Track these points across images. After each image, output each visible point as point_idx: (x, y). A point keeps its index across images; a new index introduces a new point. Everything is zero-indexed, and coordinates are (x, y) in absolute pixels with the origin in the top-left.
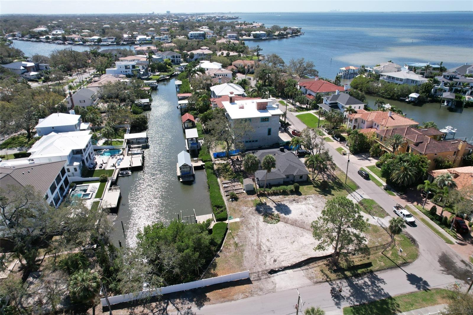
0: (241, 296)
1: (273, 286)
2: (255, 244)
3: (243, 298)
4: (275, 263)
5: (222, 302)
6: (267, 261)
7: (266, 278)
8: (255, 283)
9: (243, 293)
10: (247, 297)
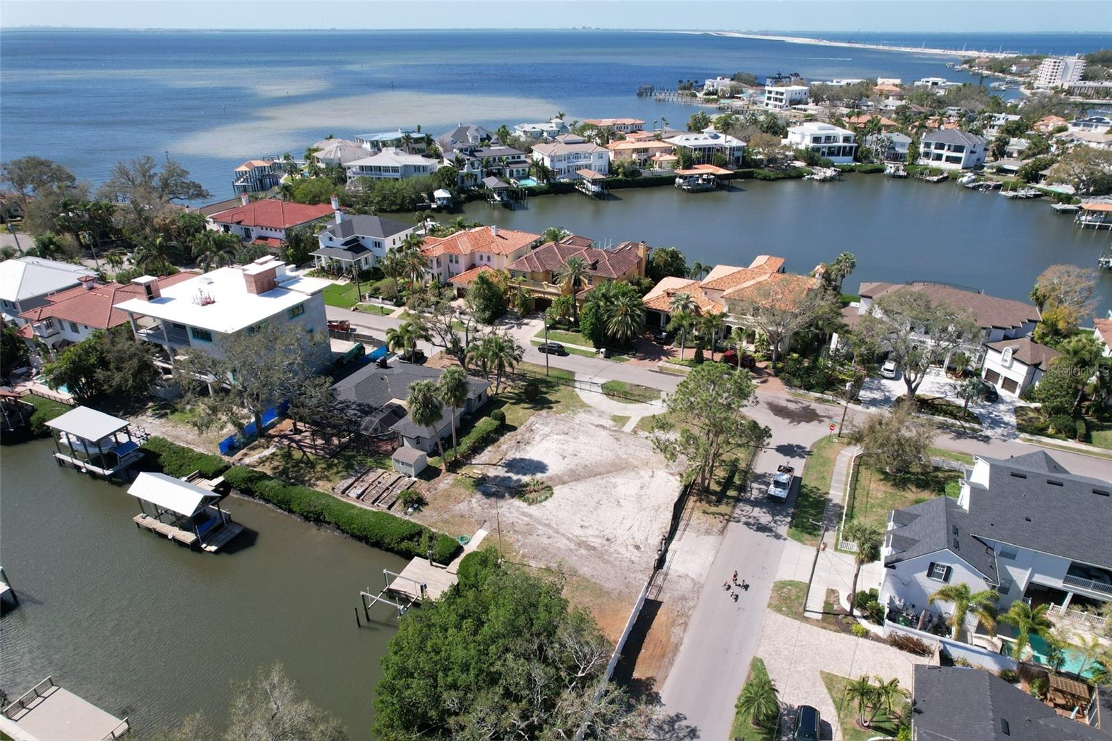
0: (678, 630)
1: (689, 581)
2: (573, 546)
3: (684, 631)
4: (642, 549)
5: (671, 663)
6: (628, 555)
7: (664, 580)
8: (664, 597)
9: (673, 624)
10: (686, 624)
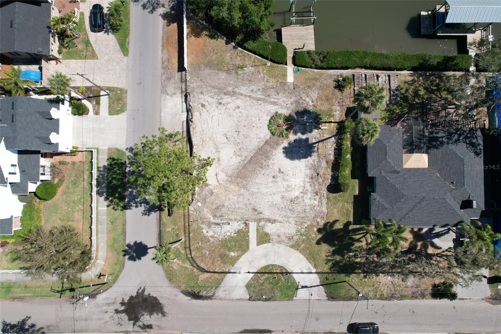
0: (166, 57)
1: (169, 93)
2: (237, 90)
3: (162, 59)
4: (200, 105)
5: (163, 37)
7: (182, 88)
8: (177, 75)
9: (168, 60)
10: (163, 63)
